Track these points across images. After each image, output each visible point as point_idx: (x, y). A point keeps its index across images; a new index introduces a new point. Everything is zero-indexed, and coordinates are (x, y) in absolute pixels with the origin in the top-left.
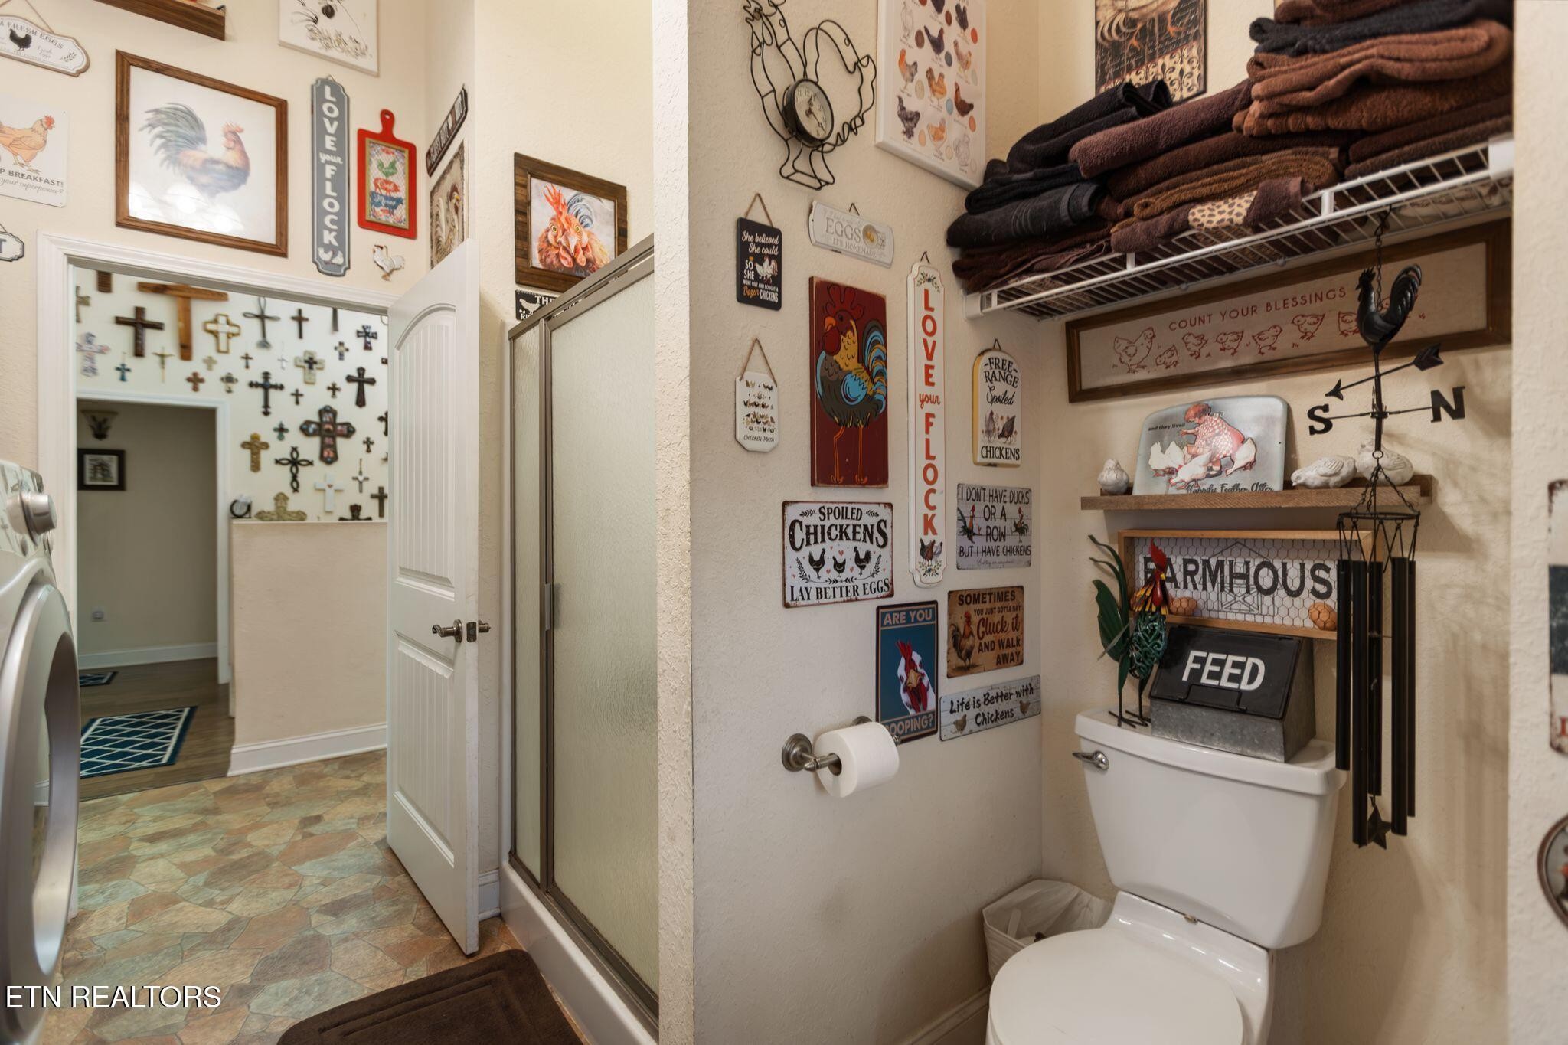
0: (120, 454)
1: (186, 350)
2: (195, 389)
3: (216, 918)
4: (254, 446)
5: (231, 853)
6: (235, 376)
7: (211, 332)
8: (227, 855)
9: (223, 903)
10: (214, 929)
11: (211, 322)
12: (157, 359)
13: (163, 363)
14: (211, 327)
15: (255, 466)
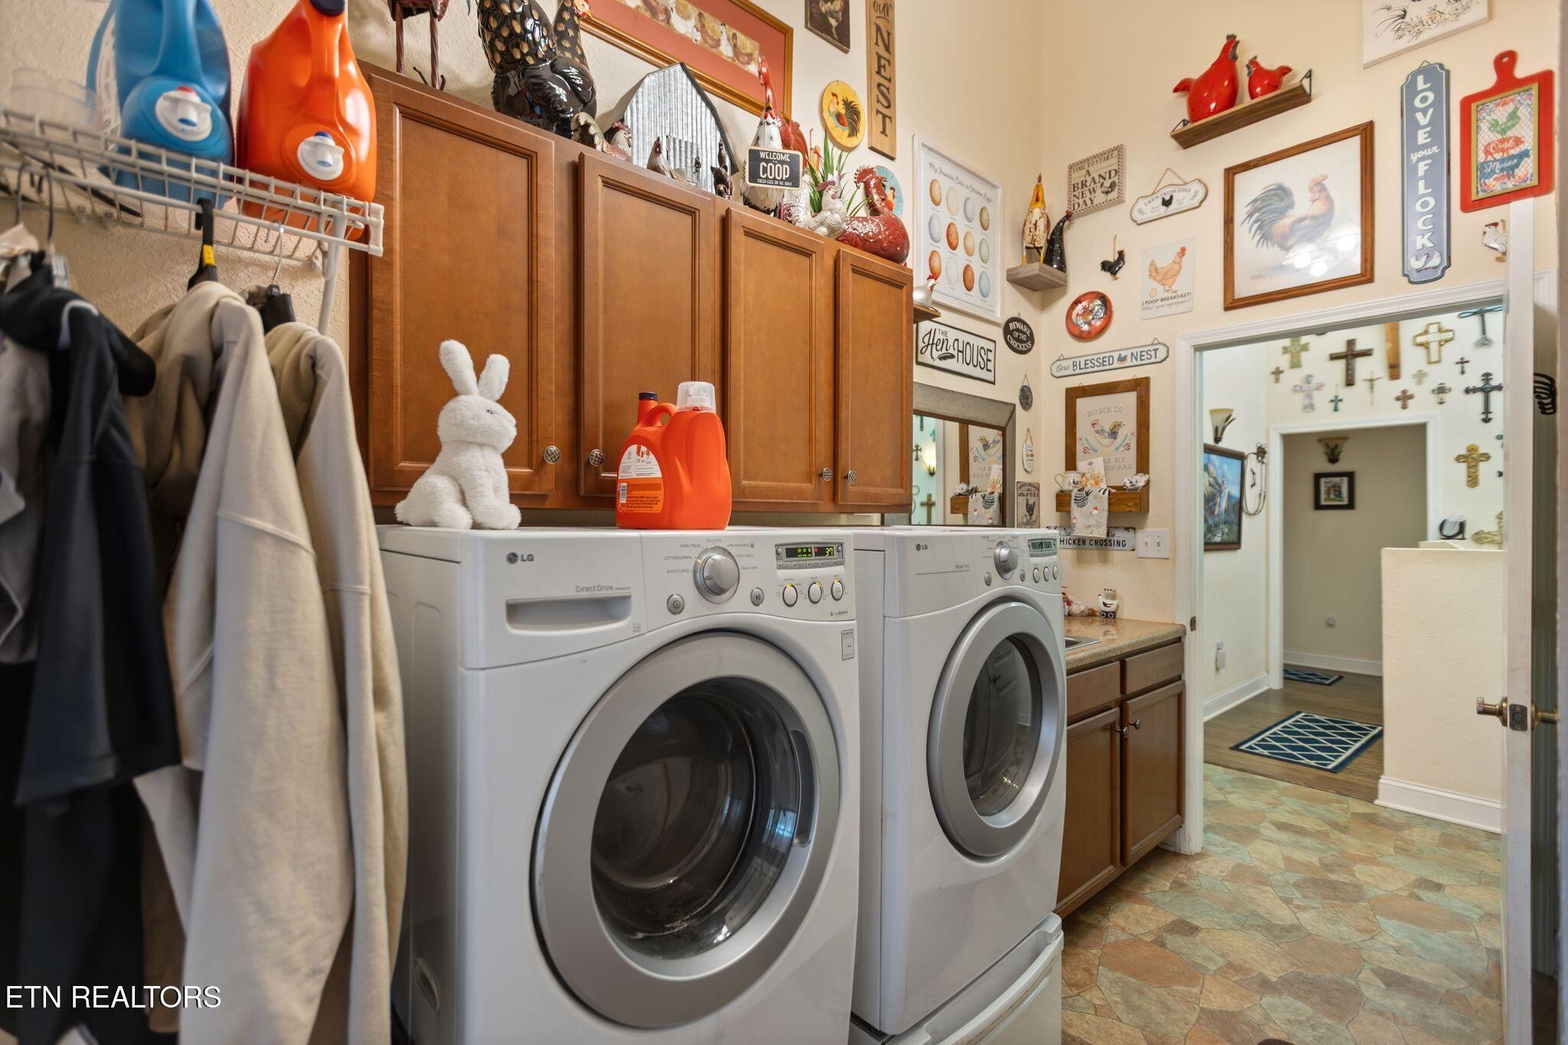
0: (1350, 476)
1: (1394, 370)
2: (1404, 407)
3: (1284, 916)
4: (1472, 459)
5: (1332, 871)
6: (1447, 386)
7: (1421, 345)
8: (1329, 871)
9: (1298, 907)
10: (1279, 922)
11: (1420, 335)
12: (1367, 384)
13: (1372, 387)
14: (1420, 340)
15: (1473, 481)
